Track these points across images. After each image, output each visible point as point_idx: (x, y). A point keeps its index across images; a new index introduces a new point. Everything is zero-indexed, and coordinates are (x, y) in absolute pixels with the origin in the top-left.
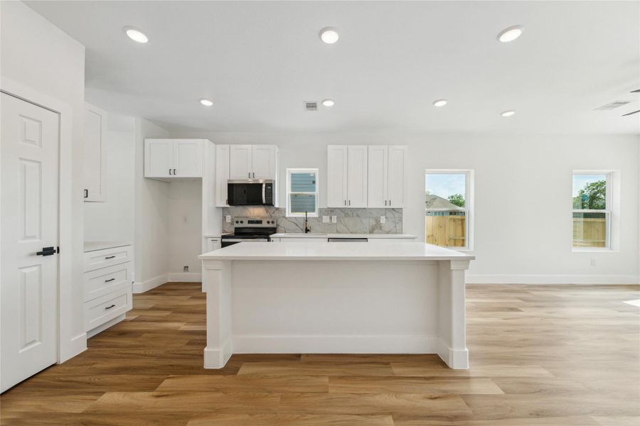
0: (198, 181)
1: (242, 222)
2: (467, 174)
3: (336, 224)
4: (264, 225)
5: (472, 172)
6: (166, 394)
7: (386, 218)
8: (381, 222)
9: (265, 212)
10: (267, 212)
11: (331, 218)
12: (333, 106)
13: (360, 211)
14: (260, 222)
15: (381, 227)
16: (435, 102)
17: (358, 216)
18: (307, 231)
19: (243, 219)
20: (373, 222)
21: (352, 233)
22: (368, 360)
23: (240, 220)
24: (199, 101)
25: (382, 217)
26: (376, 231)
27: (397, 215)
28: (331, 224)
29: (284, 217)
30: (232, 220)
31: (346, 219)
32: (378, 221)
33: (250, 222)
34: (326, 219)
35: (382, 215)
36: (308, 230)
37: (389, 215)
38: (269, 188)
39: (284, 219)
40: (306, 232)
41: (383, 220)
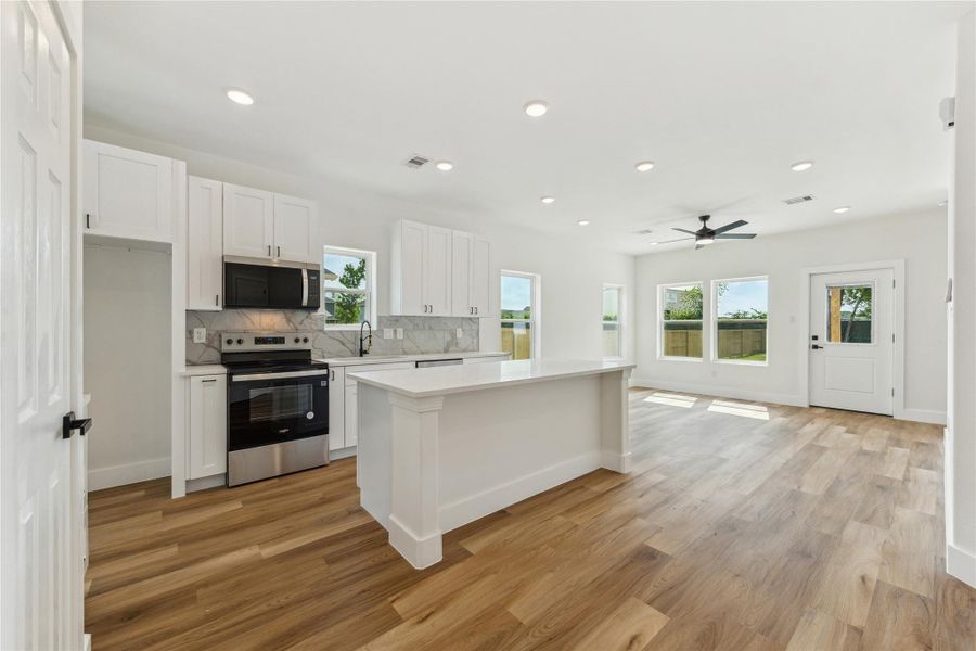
0: (165, 250)
1: (239, 342)
2: (532, 279)
3: (403, 340)
4: (289, 345)
5: (539, 277)
6: (427, 612)
7: (463, 331)
8: (458, 337)
9: (284, 320)
10: (289, 321)
11: (395, 331)
12: (450, 170)
13: (433, 322)
14: (281, 340)
15: (457, 344)
16: (543, 198)
17: (430, 328)
18: (362, 353)
19: (243, 337)
20: (448, 338)
21: (423, 353)
22: (561, 492)
23: (235, 338)
24: (226, 93)
25: (458, 330)
26: (452, 349)
27: (473, 327)
28: (395, 340)
29: (323, 330)
30: (209, 337)
31: (416, 334)
32: (454, 336)
33: (259, 341)
34: (388, 333)
35: (458, 327)
36: (366, 352)
37: (467, 327)
38: (314, 278)
39: (321, 334)
40: (361, 355)
41: (459, 333)
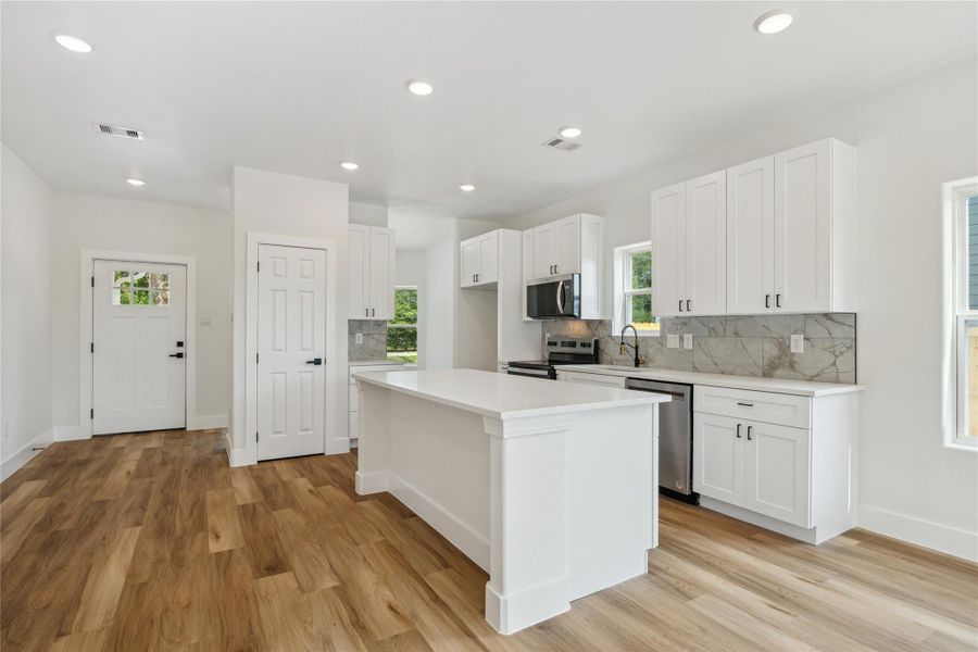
1: (555, 344)
3: (691, 351)
4: (579, 348)
7: (806, 339)
8: (793, 350)
10: (588, 326)
11: (682, 338)
13: (741, 322)
15: (792, 365)
17: (736, 334)
18: (636, 363)
19: (558, 340)
20: (771, 350)
25: (793, 337)
26: (779, 372)
27: (838, 331)
28: (681, 351)
29: (610, 336)
31: (712, 342)
32: (784, 347)
33: (564, 344)
34: (673, 341)
35: (795, 332)
36: (639, 362)
37: (817, 331)
38: (568, 287)
39: (610, 340)
41: (797, 345)
